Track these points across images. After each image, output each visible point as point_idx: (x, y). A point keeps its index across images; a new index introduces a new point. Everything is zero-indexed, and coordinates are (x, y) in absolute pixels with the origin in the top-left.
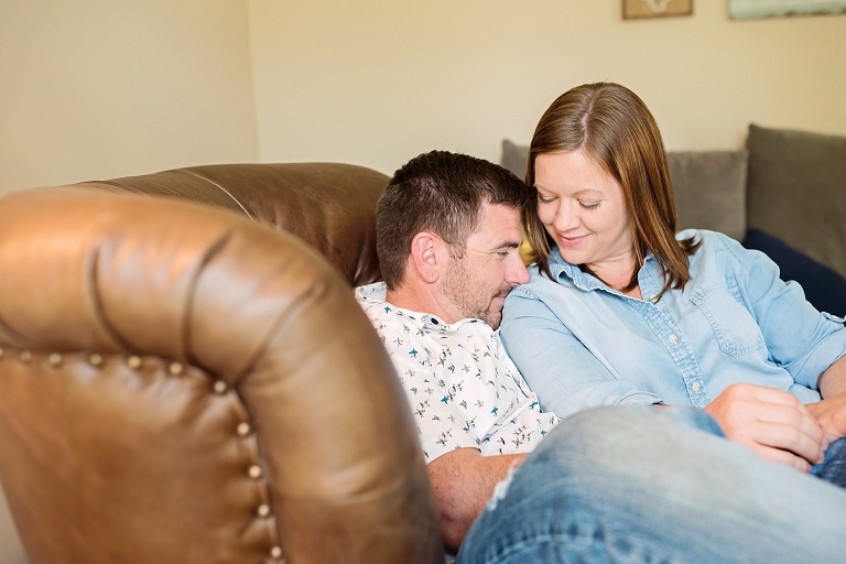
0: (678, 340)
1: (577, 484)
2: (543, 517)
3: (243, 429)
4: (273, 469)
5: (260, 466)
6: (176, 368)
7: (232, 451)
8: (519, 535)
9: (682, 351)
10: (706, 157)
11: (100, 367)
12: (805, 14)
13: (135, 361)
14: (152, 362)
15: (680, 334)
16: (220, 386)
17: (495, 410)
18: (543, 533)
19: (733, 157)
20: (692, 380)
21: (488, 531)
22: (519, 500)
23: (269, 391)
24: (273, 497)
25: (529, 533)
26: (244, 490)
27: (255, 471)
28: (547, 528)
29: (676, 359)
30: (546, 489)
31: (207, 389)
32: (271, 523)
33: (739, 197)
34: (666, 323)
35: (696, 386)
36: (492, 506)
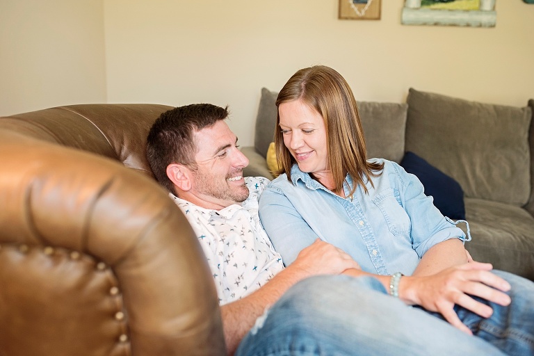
0: (365, 224)
1: (305, 322)
2: (284, 340)
3: (114, 291)
4: (131, 315)
5: (123, 312)
6: (75, 255)
7: (106, 304)
8: (270, 350)
9: (366, 231)
10: (383, 106)
11: (27, 253)
12: (445, 25)
13: (49, 250)
14: (60, 252)
15: (365, 220)
16: (101, 266)
17: (255, 268)
18: (285, 349)
19: (399, 107)
20: (372, 248)
21: (252, 347)
22: (271, 329)
23: (134, 272)
24: (130, 331)
25: (276, 348)
26: (112, 327)
27: (120, 316)
28: (287, 346)
29: (363, 236)
30: (287, 324)
31: (94, 268)
32: (127, 347)
33: (402, 132)
34: (357, 213)
35: (375, 252)
36: (254, 332)
